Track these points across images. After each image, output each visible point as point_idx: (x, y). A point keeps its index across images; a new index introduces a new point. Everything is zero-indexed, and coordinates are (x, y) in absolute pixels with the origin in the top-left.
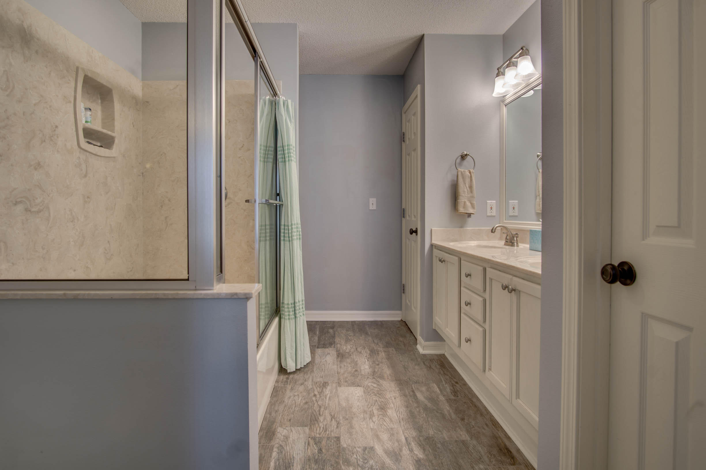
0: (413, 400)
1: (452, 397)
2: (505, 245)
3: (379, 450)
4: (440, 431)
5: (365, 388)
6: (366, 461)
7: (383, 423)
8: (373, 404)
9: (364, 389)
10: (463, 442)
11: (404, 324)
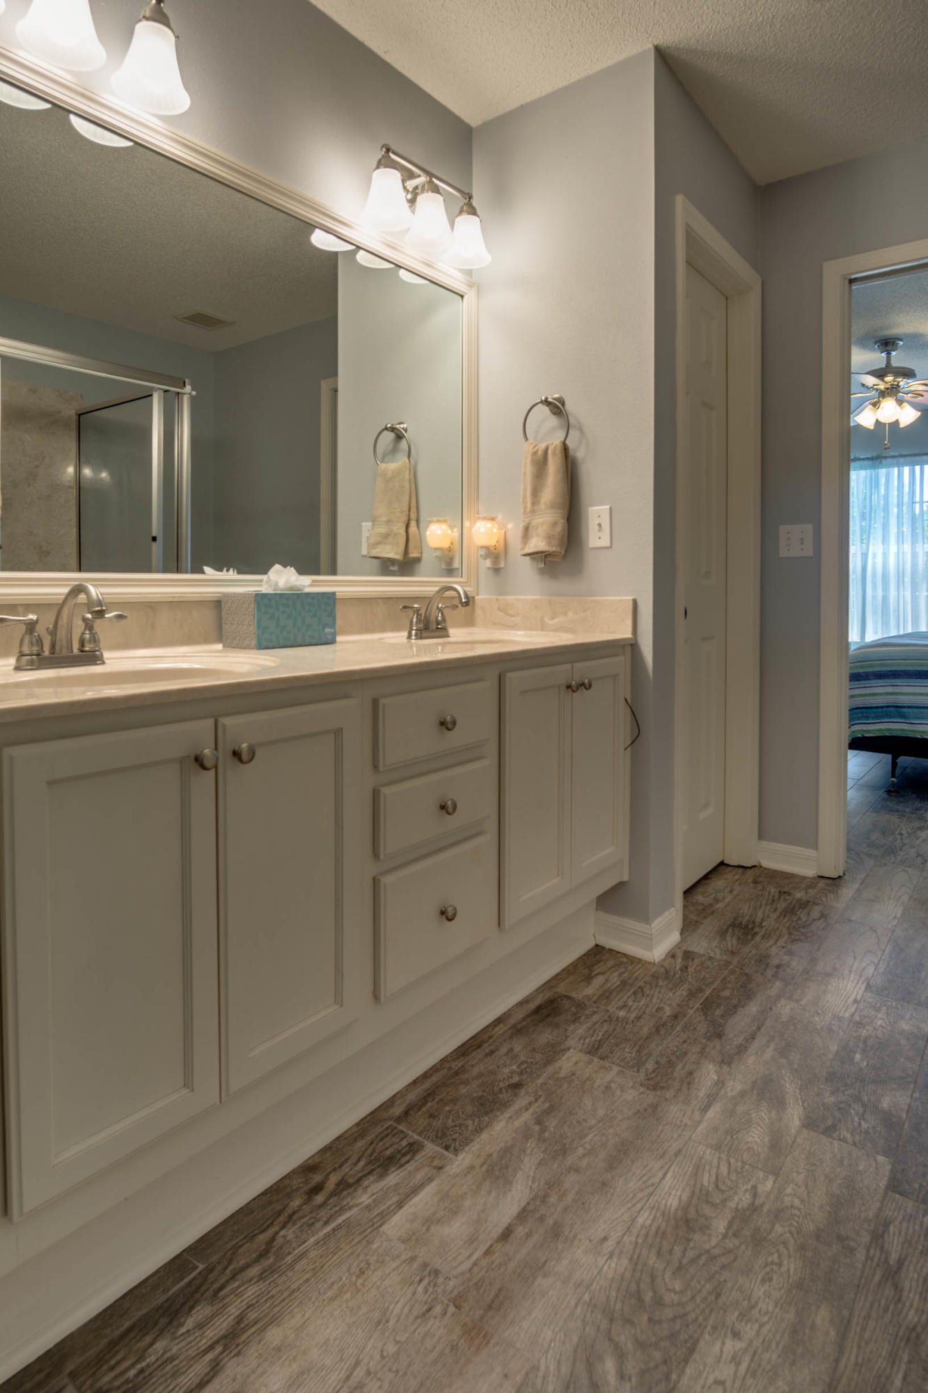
5: (667, 1377)
7: (729, 1173)
8: (704, 1258)
9: (674, 1377)
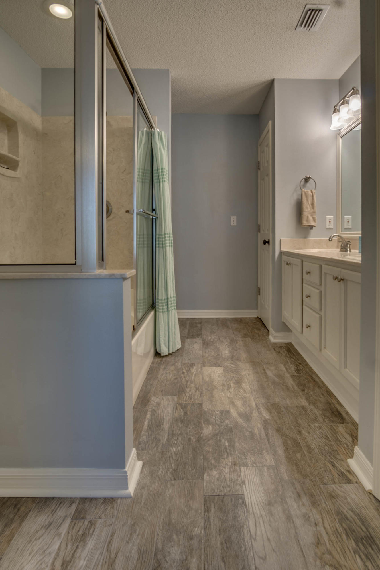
0: (264, 376)
1: (296, 374)
2: (340, 251)
3: (234, 413)
4: (284, 399)
6: (223, 421)
7: (238, 393)
8: (231, 380)
9: (224, 368)
10: (303, 407)
11: (259, 320)
